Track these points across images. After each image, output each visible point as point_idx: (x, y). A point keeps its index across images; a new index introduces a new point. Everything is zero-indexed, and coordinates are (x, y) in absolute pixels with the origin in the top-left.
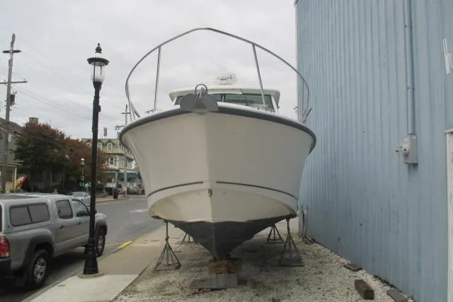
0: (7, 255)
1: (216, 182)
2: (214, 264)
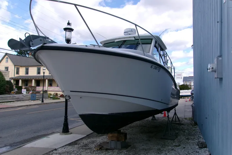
1: (71, 91)
2: (111, 135)
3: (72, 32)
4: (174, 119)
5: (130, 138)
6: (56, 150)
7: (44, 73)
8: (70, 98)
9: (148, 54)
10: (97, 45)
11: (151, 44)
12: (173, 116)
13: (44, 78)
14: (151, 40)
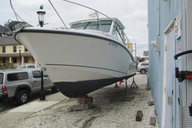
0: (6, 92)
1: (46, 64)
2: (80, 99)
3: (44, 15)
4: (133, 86)
5: (96, 102)
6: (36, 113)
7: (20, 51)
8: (46, 70)
9: (108, 33)
10: (65, 27)
11: (111, 24)
12: (131, 84)
13: (20, 56)
14: (111, 22)
